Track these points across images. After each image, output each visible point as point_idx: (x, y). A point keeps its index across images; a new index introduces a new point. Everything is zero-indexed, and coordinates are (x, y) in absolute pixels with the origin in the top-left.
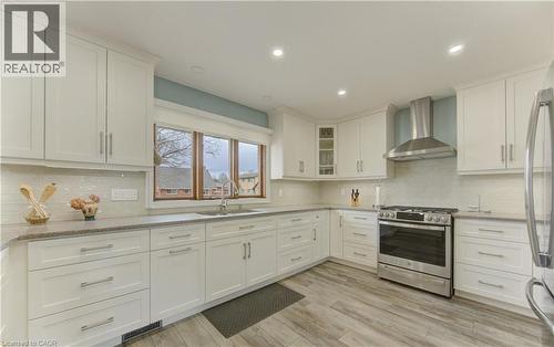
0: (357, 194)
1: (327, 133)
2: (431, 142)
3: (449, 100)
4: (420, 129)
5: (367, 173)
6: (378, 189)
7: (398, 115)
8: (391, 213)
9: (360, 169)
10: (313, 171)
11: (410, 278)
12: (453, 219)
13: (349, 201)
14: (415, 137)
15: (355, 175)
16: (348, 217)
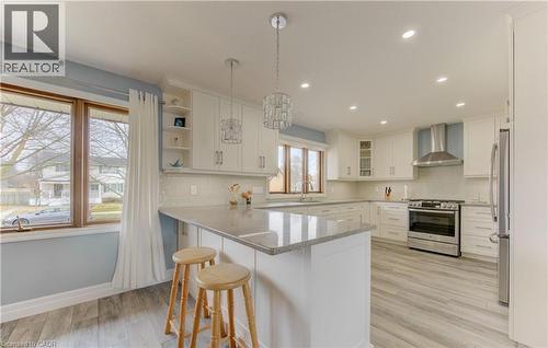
0: (390, 191)
1: (365, 145)
2: (445, 155)
3: (459, 126)
4: (438, 145)
5: (398, 176)
6: (406, 187)
7: (422, 134)
8: (417, 203)
9: (392, 173)
10: (356, 175)
11: (430, 246)
12: (460, 207)
13: (383, 196)
14: (433, 151)
15: (388, 177)
16: (385, 206)
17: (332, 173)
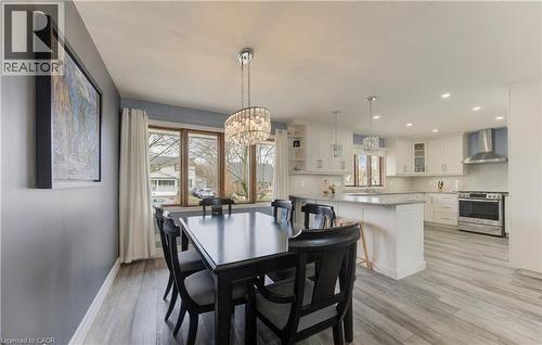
0: (442, 184)
1: (419, 147)
2: (492, 154)
4: (488, 146)
5: (449, 172)
6: (457, 181)
8: (466, 194)
9: (444, 170)
10: (411, 172)
11: (480, 228)
12: (503, 197)
13: (436, 189)
15: (440, 172)
16: (438, 197)
17: (390, 170)
